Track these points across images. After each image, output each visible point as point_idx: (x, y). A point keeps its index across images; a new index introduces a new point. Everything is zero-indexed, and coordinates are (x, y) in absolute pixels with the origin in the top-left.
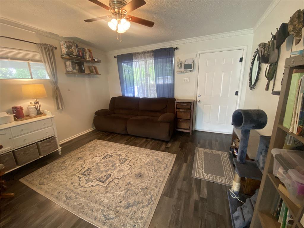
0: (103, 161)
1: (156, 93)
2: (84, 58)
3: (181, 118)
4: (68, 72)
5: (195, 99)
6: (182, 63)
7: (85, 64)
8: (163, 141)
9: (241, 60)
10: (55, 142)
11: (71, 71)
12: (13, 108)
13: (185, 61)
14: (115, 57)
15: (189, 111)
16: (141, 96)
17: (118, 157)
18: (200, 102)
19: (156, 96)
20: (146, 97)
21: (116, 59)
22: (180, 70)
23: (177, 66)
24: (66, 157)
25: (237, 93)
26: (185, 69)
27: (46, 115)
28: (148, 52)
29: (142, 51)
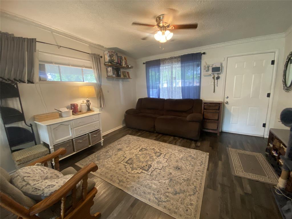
0: (140, 153)
1: (181, 95)
2: (121, 65)
3: (208, 118)
4: (109, 76)
5: (223, 101)
6: (209, 66)
7: (122, 70)
8: (191, 140)
9: (273, 62)
10: (100, 134)
11: (111, 76)
12: (71, 105)
13: (213, 65)
14: (144, 63)
15: (218, 111)
16: (166, 98)
17: (153, 151)
18: (228, 104)
19: (181, 98)
20: (171, 98)
21: (145, 65)
22: (207, 73)
23: (204, 69)
24: (108, 148)
25: (269, 95)
26: (212, 72)
27: (94, 111)
28: (175, 58)
29: (169, 57)
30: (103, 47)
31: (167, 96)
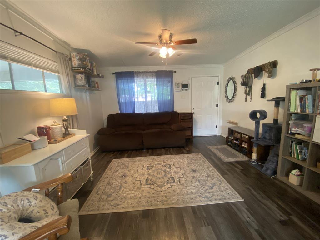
0: (151, 171)
1: (157, 108)
2: (93, 73)
4: (79, 86)
5: (192, 112)
6: (180, 83)
7: (93, 79)
9: (218, 83)
13: (182, 82)
14: (113, 73)
15: (191, 120)
16: (143, 112)
17: (161, 165)
18: (194, 114)
19: (158, 111)
21: (114, 75)
22: (178, 89)
23: (176, 85)
25: (217, 106)
26: (183, 88)
27: (75, 134)
28: (150, 72)
29: (144, 70)
31: (144, 110)
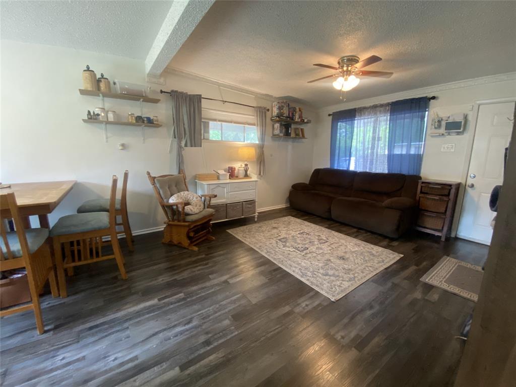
0: (299, 236)
1: (386, 166)
2: (293, 120)
3: (427, 209)
4: (275, 135)
5: (463, 182)
6: (442, 120)
7: (293, 126)
8: (385, 237)
10: (254, 207)
11: (278, 135)
12: (229, 167)
13: (449, 117)
14: (329, 115)
15: (445, 199)
16: (360, 169)
17: (317, 238)
18: (473, 188)
19: (386, 172)
20: (368, 171)
21: (331, 117)
22: (437, 131)
23: (432, 125)
24: (261, 224)
26: (446, 130)
27: (251, 178)
28: (382, 106)
29: (372, 104)
30: (271, 96)
31: (362, 167)
